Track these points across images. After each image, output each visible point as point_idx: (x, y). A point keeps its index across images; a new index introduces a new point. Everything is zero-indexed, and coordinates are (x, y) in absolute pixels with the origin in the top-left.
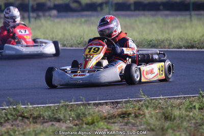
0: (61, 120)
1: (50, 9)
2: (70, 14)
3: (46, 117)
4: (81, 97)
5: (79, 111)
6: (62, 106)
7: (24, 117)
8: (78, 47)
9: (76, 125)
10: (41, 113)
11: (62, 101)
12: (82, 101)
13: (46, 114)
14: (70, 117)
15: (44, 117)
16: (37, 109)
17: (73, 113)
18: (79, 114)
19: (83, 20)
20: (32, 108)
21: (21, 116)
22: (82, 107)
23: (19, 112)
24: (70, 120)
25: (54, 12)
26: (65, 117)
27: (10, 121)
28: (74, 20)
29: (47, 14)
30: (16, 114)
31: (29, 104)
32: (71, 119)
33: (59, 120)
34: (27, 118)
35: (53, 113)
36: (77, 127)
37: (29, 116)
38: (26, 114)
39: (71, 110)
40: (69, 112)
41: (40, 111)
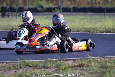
0: (48, 68)
2: (37, 13)
3: (40, 66)
4: (58, 56)
5: (57, 63)
6: (49, 61)
7: (29, 66)
9: (56, 70)
10: (38, 64)
11: (48, 58)
12: (58, 58)
13: (41, 65)
14: (53, 66)
15: (39, 66)
16: (35, 62)
17: (54, 64)
18: (57, 65)
19: (46, 17)
20: (32, 62)
22: (59, 61)
23: (26, 63)
24: (53, 68)
26: (50, 66)
27: (22, 68)
28: (40, 16)
30: (25, 65)
31: (31, 59)
33: (47, 68)
34: (31, 66)
35: (44, 64)
36: (57, 71)
37: (32, 66)
38: (30, 65)
39: (53, 63)
40: (52, 64)
41: (37, 63)
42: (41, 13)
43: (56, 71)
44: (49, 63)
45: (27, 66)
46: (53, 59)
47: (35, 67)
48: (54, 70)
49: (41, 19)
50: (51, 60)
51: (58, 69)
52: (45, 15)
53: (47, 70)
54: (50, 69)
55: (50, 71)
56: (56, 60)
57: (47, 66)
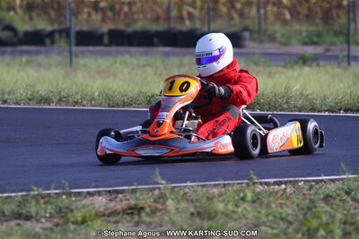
0: (32, 217)
3: (7, 213)
4: (63, 182)
5: (60, 204)
6: (34, 197)
8: (29, 104)
9: (57, 225)
11: (35, 188)
12: (64, 188)
13: (8, 208)
14: (46, 212)
15: (3, 214)
17: (49, 207)
18: (60, 209)
19: (24, 59)
22: (64, 197)
24: (45, 217)
26: (37, 213)
28: (7, 58)
32: (48, 215)
33: (28, 218)
35: (18, 206)
36: (60, 228)
39: (45, 203)
40: (43, 206)
42: (9, 49)
43: (55, 228)
44: (33, 203)
46: (49, 189)
48: (49, 225)
49: (8, 65)
50: (40, 195)
51: (60, 222)
52: (22, 53)
53: (29, 223)
54: (37, 221)
55: (38, 228)
56: (56, 193)
57: (28, 212)
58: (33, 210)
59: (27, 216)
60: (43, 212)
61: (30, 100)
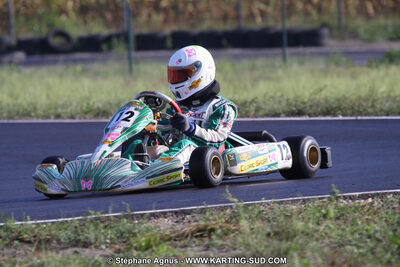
0: (91, 244)
1: (10, 49)
2: (50, 57)
3: (62, 240)
4: (124, 203)
5: (121, 228)
6: (91, 221)
7: (22, 241)
8: (85, 118)
9: (118, 251)
10: (53, 232)
11: (92, 212)
12: (125, 211)
13: (63, 235)
14: (106, 238)
15: (59, 241)
16: (44, 226)
17: (109, 232)
18: (122, 234)
19: (79, 68)
20: (34, 226)
21: (17, 239)
22: (125, 220)
23: (12, 232)
24: (106, 243)
25: (20, 55)
26: (96, 239)
28: (60, 68)
29: (6, 58)
30: (8, 236)
31: (28, 218)
32: (108, 241)
33: (86, 245)
34: (29, 242)
35: (76, 232)
36: (122, 255)
37: (32, 239)
38: (25, 236)
39: (105, 227)
40: (103, 231)
41: (50, 230)
42: (61, 57)
43: (116, 255)
44: (93, 228)
45: (16, 242)
46: (107, 212)
47: (42, 243)
48: (109, 252)
49: (61, 76)
50: (99, 219)
51: (122, 248)
52: (76, 61)
53: (87, 251)
54: (96, 247)
55: (97, 255)
56: (117, 217)
57: (87, 238)
58: (92, 236)
59: (85, 243)
60: (102, 237)
61: (86, 113)
